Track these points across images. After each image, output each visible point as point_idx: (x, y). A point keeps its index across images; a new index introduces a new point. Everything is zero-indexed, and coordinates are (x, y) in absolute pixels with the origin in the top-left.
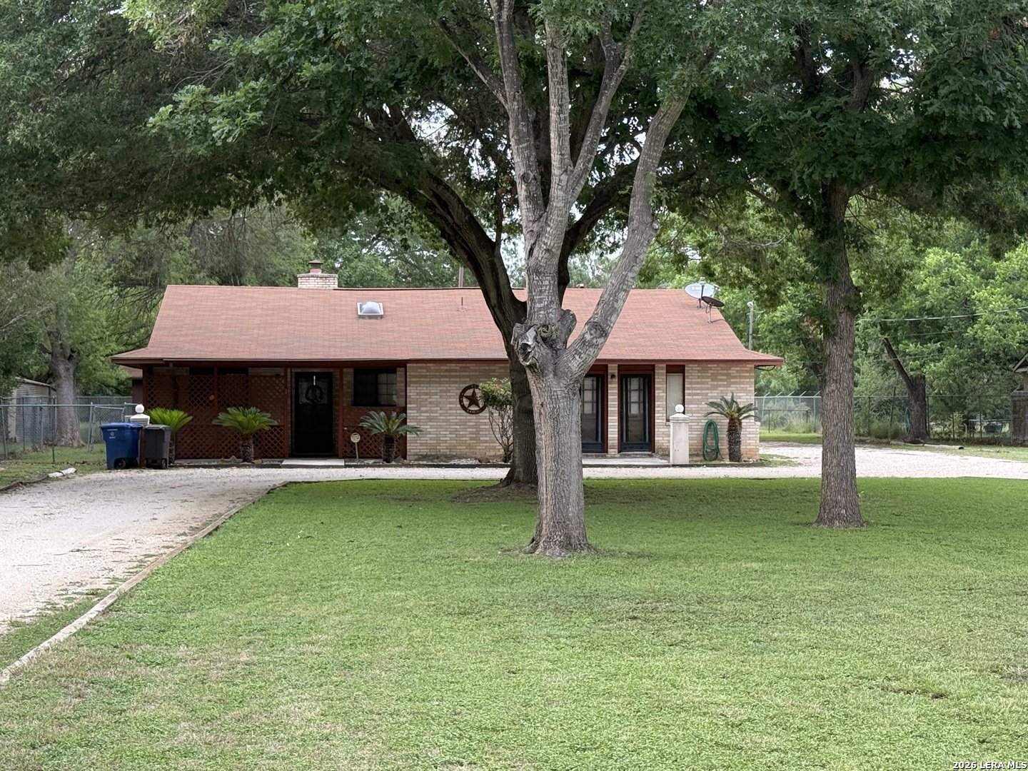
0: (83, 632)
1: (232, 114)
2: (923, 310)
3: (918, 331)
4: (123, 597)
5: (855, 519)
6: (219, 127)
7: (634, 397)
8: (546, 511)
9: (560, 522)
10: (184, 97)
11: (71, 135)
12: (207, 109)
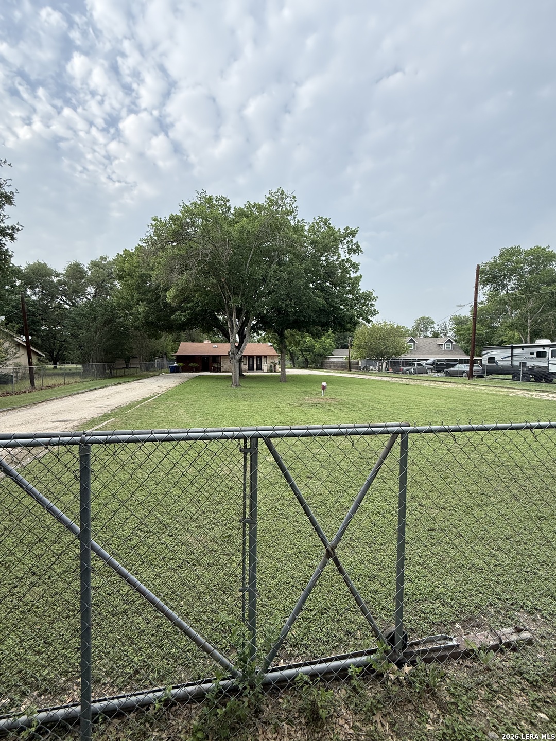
0: (154, 400)
1: (185, 316)
2: (307, 347)
3: (306, 351)
4: (162, 394)
5: (285, 381)
6: (183, 318)
7: (251, 361)
8: (233, 380)
9: (235, 382)
10: (177, 313)
11: (159, 319)
12: (181, 315)
